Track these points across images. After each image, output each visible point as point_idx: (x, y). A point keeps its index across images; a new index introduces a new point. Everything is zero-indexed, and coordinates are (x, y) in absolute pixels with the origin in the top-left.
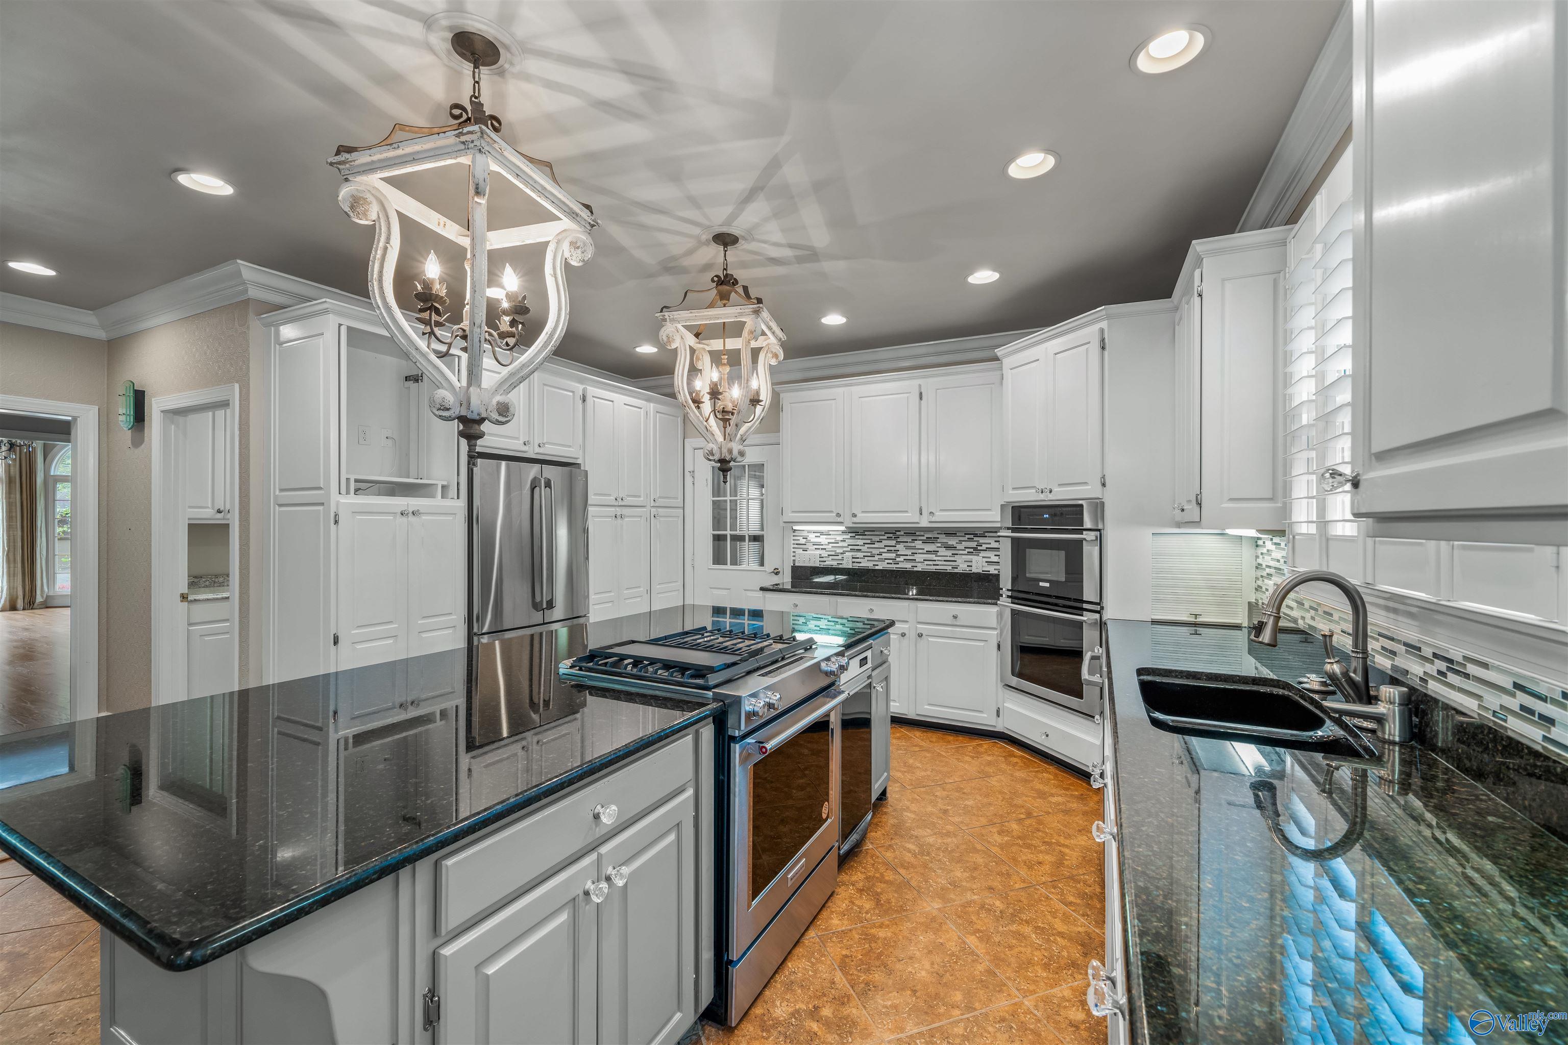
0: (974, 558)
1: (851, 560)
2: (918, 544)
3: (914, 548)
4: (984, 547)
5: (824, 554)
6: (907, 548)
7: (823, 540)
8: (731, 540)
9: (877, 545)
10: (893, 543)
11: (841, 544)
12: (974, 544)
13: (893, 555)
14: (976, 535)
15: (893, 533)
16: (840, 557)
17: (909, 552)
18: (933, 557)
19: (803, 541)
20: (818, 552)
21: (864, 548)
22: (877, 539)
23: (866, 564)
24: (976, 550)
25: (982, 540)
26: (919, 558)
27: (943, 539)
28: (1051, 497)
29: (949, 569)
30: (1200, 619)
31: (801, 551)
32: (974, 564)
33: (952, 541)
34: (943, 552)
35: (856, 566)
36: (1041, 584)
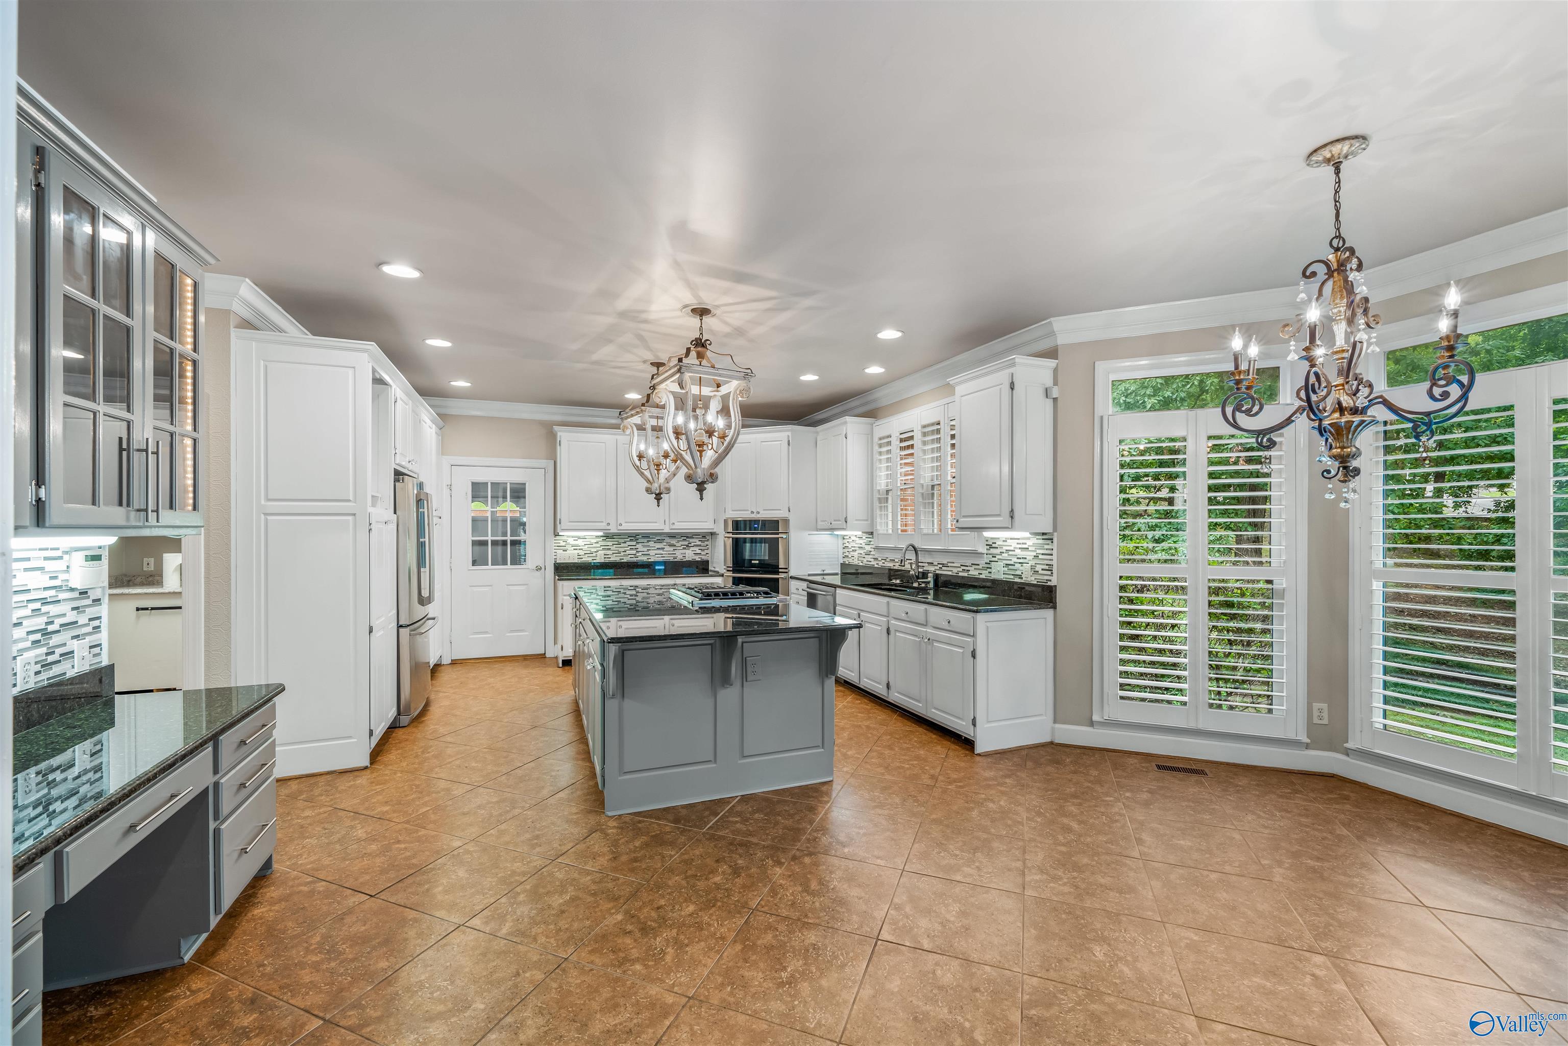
0: (687, 551)
1: (603, 556)
2: (651, 544)
3: (649, 546)
4: (693, 544)
5: (582, 553)
6: (644, 546)
7: (580, 542)
8: (511, 544)
9: (622, 545)
10: (634, 543)
11: (595, 545)
12: (686, 543)
13: (634, 552)
14: (687, 537)
15: (634, 537)
16: (594, 555)
17: (645, 549)
18: (661, 552)
19: (564, 544)
20: (576, 552)
21: (613, 548)
22: (623, 541)
23: (614, 559)
24: (688, 546)
25: (691, 540)
26: (652, 553)
27: (668, 540)
28: (758, 516)
29: (671, 559)
30: (825, 572)
31: (561, 551)
32: (687, 555)
33: (673, 542)
34: (667, 548)
35: (607, 560)
36: (753, 562)
